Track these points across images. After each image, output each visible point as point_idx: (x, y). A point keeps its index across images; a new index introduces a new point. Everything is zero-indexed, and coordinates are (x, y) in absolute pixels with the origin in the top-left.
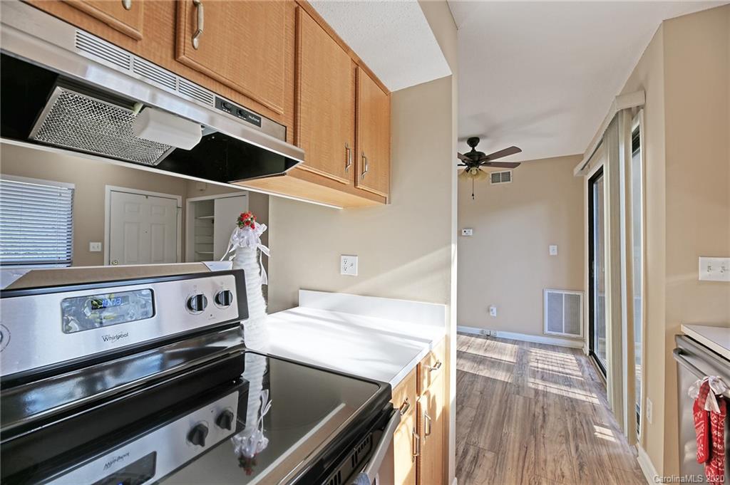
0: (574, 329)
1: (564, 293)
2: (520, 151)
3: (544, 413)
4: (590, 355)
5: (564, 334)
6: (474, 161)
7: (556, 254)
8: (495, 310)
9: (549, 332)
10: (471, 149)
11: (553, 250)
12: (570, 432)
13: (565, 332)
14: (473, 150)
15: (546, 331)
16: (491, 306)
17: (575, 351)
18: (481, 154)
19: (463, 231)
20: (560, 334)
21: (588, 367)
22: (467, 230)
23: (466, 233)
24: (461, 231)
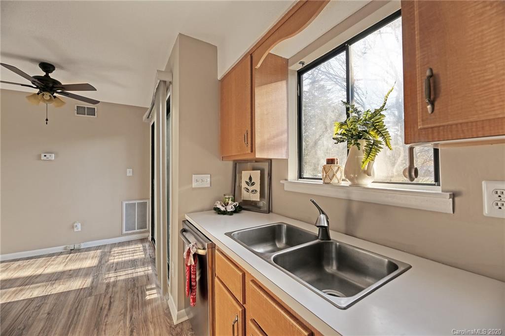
0: (143, 226)
1: (136, 202)
2: (96, 90)
3: (110, 302)
4: (152, 240)
5: (136, 231)
6: (47, 87)
7: (131, 175)
8: (79, 226)
9: (127, 232)
10: (45, 74)
11: (129, 172)
12: (128, 307)
13: (137, 229)
14: (47, 76)
15: (124, 232)
16: (75, 223)
17: (143, 240)
18: (55, 82)
19: (43, 155)
20: (135, 231)
21: (149, 249)
22: (48, 155)
23: (47, 157)
24: (40, 155)
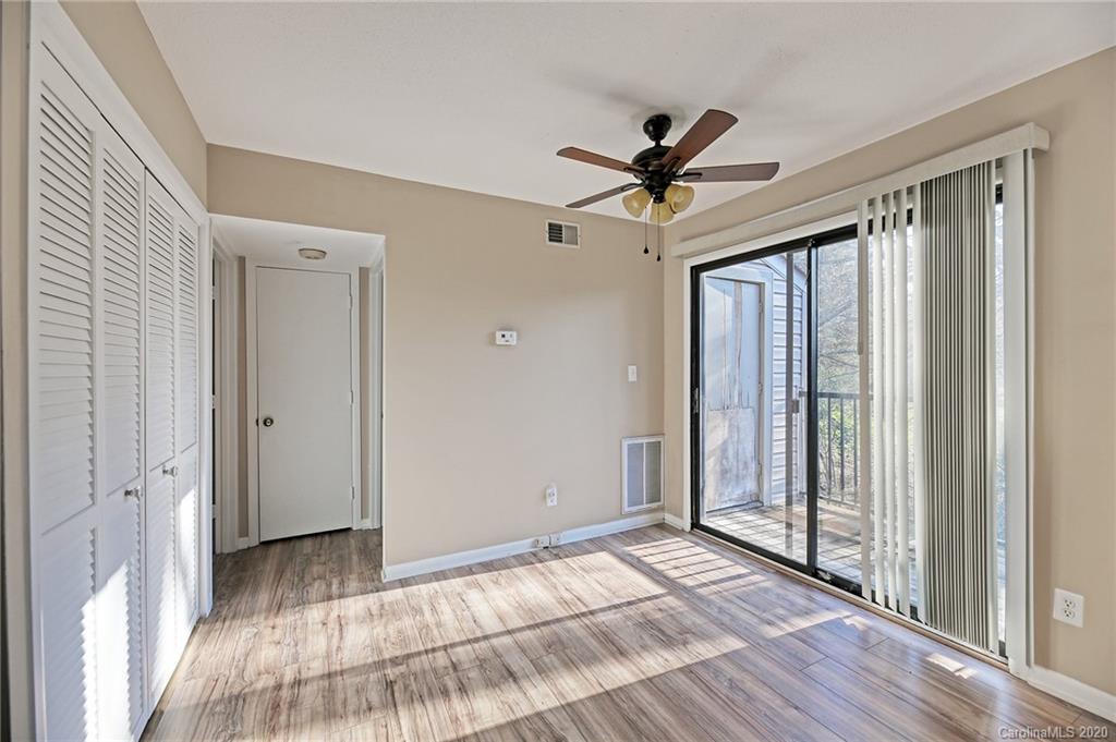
0: (654, 495)
1: (645, 441)
5: (645, 506)
7: (637, 379)
8: (555, 493)
9: (629, 509)
11: (634, 373)
13: (646, 503)
14: (658, 145)
15: (626, 508)
16: (548, 487)
19: (499, 334)
20: (642, 507)
22: (507, 334)
23: (506, 338)
24: (494, 335)
